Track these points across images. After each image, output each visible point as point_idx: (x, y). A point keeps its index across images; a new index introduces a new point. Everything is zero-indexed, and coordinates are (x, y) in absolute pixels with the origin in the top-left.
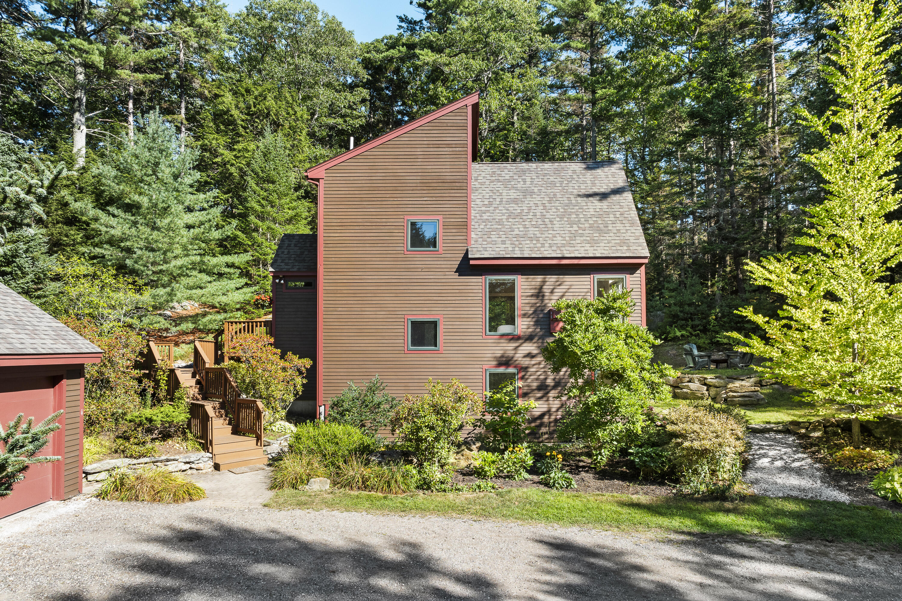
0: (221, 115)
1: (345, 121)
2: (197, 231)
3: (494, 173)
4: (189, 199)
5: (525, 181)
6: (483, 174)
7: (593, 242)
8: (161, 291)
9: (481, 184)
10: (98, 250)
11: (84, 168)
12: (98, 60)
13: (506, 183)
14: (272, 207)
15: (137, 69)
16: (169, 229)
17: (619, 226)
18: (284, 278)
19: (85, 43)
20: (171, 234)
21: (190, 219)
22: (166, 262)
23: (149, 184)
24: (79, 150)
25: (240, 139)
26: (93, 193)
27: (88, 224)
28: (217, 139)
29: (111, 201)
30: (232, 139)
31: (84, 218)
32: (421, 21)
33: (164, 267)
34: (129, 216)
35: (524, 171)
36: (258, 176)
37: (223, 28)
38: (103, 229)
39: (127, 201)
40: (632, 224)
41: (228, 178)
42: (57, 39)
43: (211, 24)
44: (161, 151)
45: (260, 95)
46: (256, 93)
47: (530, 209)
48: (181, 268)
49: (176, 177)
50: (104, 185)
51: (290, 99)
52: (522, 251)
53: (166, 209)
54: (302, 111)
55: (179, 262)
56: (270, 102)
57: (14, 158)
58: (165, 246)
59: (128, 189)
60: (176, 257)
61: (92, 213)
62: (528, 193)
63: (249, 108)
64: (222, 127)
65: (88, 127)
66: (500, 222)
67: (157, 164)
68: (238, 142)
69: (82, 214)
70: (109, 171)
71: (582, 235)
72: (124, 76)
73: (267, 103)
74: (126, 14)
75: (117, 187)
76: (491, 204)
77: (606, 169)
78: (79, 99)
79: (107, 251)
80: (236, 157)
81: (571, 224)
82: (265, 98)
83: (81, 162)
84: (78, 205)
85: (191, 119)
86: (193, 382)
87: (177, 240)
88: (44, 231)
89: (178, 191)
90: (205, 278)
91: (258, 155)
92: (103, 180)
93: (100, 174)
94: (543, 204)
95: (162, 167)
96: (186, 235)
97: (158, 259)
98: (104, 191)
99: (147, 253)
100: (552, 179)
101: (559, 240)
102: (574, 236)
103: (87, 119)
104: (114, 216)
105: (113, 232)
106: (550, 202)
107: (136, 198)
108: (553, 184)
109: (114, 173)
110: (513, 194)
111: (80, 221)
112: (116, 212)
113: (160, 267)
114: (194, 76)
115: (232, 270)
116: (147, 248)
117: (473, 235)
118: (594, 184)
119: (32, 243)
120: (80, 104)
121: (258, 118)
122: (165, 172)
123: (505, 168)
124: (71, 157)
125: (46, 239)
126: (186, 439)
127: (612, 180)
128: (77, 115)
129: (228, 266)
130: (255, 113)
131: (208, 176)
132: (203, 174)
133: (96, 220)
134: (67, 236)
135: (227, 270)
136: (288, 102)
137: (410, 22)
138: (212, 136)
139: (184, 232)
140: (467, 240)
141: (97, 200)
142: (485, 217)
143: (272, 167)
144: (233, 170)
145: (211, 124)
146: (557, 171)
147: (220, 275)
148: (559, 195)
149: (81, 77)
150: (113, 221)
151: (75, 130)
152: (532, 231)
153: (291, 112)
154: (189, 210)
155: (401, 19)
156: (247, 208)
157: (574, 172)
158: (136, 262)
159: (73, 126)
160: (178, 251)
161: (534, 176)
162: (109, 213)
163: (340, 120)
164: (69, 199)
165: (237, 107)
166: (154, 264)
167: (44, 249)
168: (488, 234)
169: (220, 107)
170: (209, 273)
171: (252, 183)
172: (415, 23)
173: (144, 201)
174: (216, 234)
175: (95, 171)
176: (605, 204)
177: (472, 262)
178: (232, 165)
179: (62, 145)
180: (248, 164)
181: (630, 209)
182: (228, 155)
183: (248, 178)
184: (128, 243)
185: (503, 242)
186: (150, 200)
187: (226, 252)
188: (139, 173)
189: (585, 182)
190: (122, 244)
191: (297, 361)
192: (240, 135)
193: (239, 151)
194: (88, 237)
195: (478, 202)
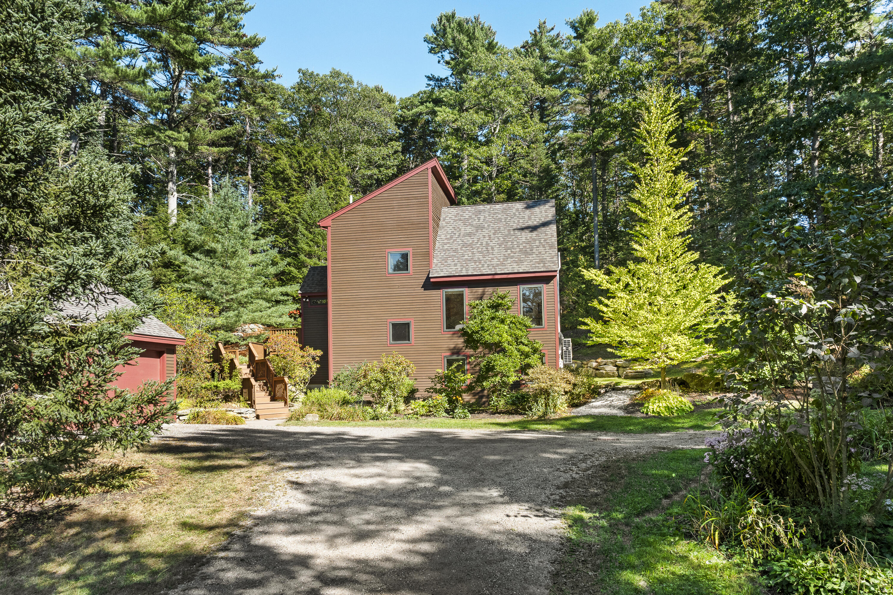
0: (278, 174)
1: (380, 172)
2: (257, 268)
3: (458, 214)
4: (252, 244)
5: (479, 219)
6: (450, 216)
7: (520, 262)
8: (231, 314)
9: (447, 223)
10: (187, 286)
11: (176, 225)
12: (184, 145)
13: (465, 222)
14: (318, 247)
15: (213, 144)
16: (237, 267)
17: (541, 249)
18: (309, 297)
19: (176, 134)
20: (238, 271)
21: (252, 259)
22: (235, 292)
23: (223, 235)
24: (173, 211)
25: (294, 193)
26: (183, 243)
27: (179, 267)
28: (276, 194)
29: (196, 249)
30: (288, 193)
31: (177, 263)
32: (447, 78)
33: (234, 296)
34: (208, 259)
35: (480, 212)
36: (307, 222)
37: (278, 104)
38: (190, 270)
39: (207, 248)
40: (551, 247)
41: (285, 225)
42: (156, 133)
43: (268, 103)
44: (231, 209)
45: (309, 156)
46: (306, 154)
47: (479, 239)
48: (246, 297)
49: (242, 228)
50: (190, 236)
51: (333, 157)
52: (467, 270)
53: (234, 253)
54: (343, 166)
55: (245, 293)
56: (317, 161)
57: (131, 222)
58: (235, 281)
59: (207, 239)
60: (243, 289)
61: (182, 258)
62: (479, 228)
63: (300, 167)
64: (280, 184)
65: (178, 192)
66: (456, 251)
67: (228, 219)
68: (293, 195)
69: (175, 260)
70: (194, 226)
71: (512, 257)
72: (204, 150)
73: (314, 163)
74: (204, 106)
75: (199, 237)
76: (451, 237)
77: (542, 207)
78: (172, 172)
79: (192, 285)
80: (291, 208)
81: (506, 250)
82: (313, 158)
83: (174, 220)
84: (172, 253)
85: (256, 178)
86: (248, 371)
87: (242, 276)
88: (149, 272)
89: (243, 239)
90: (265, 304)
91: (307, 205)
92: (190, 233)
93: (187, 228)
94: (490, 236)
95: (231, 221)
96: (249, 272)
97: (229, 290)
98: (190, 241)
99: (221, 286)
100: (500, 216)
101: (495, 262)
102: (506, 258)
103: (178, 186)
104: (197, 259)
105: (197, 271)
106: (494, 234)
107: (213, 245)
108: (500, 220)
109: (197, 227)
110: (469, 229)
111: (173, 265)
112: (199, 257)
113: (231, 297)
114: (257, 144)
115: (286, 298)
116: (221, 282)
117: (435, 261)
118: (530, 218)
119: (143, 281)
120: (172, 176)
121: (308, 174)
122: (234, 224)
123: (467, 210)
124: (167, 218)
125: (151, 278)
126: (239, 401)
127: (544, 214)
128: (170, 184)
129: (283, 294)
130: (305, 171)
131: (270, 225)
132: (266, 223)
133: (185, 263)
134: (165, 276)
135: (282, 298)
136: (331, 160)
137: (437, 80)
138: (272, 192)
139: (248, 269)
140: (429, 265)
141: (186, 248)
142: (446, 247)
143: (317, 214)
144: (288, 218)
145: (272, 182)
146: (504, 210)
147: (278, 302)
148: (502, 228)
149: (173, 155)
150: (197, 263)
151: (170, 196)
152: (478, 256)
153: (334, 168)
154: (253, 252)
155: (429, 78)
156: (298, 249)
157: (517, 210)
158: (214, 293)
159: (167, 193)
160: (245, 284)
161: (487, 214)
162: (194, 257)
163: (376, 171)
164: (166, 248)
165: (291, 167)
166: (227, 294)
167: (150, 286)
168: (446, 260)
169: (278, 168)
170: (268, 300)
171: (301, 228)
172: (442, 80)
173: (219, 247)
174: (272, 270)
175: (183, 226)
176: (534, 234)
177: (432, 280)
178: (287, 215)
179: (160, 209)
180: (299, 214)
181: (552, 236)
182: (284, 206)
183: (299, 225)
184: (208, 279)
185: (455, 265)
186: (223, 246)
187: (283, 283)
188: (215, 227)
189: (524, 217)
190: (204, 280)
191: (311, 351)
192: (293, 190)
193: (293, 203)
194: (180, 276)
195: (443, 237)
